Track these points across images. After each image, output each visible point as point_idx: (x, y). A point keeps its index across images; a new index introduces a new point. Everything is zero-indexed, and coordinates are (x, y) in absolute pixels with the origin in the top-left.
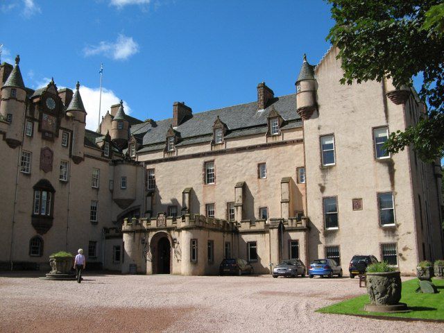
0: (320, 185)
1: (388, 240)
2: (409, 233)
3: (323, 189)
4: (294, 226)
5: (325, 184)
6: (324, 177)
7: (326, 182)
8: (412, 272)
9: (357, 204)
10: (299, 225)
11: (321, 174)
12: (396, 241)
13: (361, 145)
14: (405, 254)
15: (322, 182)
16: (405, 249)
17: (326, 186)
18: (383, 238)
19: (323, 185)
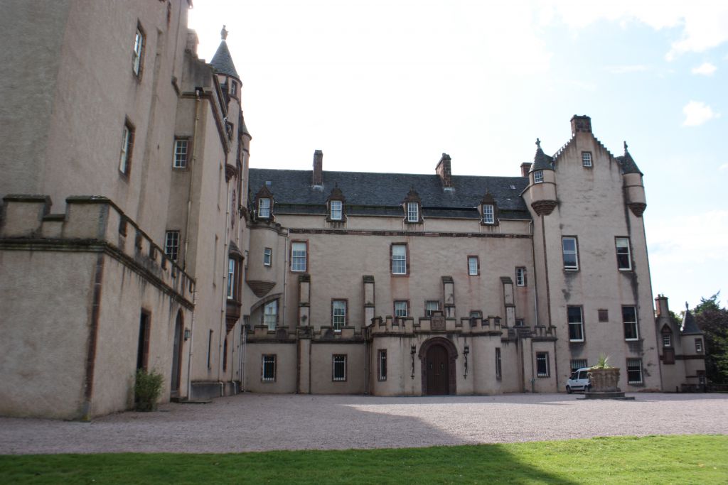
0: (564, 291)
1: (633, 355)
2: (652, 348)
3: (567, 295)
4: (543, 336)
5: (570, 290)
6: (567, 282)
7: (570, 288)
8: (656, 388)
9: (603, 316)
10: (549, 335)
11: (564, 279)
12: (641, 356)
13: (605, 253)
14: (650, 369)
15: (566, 288)
16: (649, 365)
17: (571, 292)
18: (629, 352)
19: (567, 291)
